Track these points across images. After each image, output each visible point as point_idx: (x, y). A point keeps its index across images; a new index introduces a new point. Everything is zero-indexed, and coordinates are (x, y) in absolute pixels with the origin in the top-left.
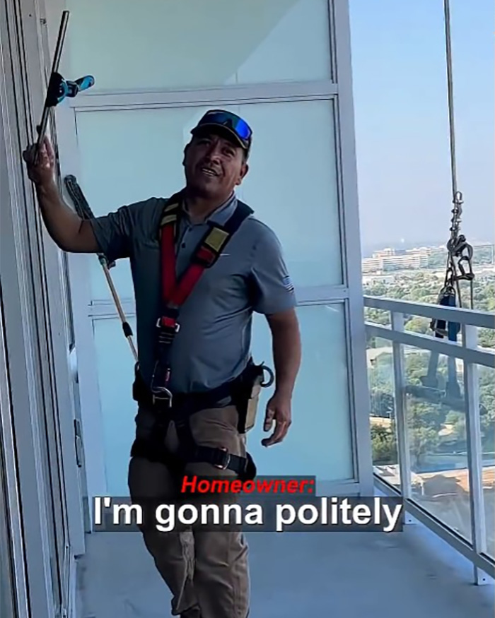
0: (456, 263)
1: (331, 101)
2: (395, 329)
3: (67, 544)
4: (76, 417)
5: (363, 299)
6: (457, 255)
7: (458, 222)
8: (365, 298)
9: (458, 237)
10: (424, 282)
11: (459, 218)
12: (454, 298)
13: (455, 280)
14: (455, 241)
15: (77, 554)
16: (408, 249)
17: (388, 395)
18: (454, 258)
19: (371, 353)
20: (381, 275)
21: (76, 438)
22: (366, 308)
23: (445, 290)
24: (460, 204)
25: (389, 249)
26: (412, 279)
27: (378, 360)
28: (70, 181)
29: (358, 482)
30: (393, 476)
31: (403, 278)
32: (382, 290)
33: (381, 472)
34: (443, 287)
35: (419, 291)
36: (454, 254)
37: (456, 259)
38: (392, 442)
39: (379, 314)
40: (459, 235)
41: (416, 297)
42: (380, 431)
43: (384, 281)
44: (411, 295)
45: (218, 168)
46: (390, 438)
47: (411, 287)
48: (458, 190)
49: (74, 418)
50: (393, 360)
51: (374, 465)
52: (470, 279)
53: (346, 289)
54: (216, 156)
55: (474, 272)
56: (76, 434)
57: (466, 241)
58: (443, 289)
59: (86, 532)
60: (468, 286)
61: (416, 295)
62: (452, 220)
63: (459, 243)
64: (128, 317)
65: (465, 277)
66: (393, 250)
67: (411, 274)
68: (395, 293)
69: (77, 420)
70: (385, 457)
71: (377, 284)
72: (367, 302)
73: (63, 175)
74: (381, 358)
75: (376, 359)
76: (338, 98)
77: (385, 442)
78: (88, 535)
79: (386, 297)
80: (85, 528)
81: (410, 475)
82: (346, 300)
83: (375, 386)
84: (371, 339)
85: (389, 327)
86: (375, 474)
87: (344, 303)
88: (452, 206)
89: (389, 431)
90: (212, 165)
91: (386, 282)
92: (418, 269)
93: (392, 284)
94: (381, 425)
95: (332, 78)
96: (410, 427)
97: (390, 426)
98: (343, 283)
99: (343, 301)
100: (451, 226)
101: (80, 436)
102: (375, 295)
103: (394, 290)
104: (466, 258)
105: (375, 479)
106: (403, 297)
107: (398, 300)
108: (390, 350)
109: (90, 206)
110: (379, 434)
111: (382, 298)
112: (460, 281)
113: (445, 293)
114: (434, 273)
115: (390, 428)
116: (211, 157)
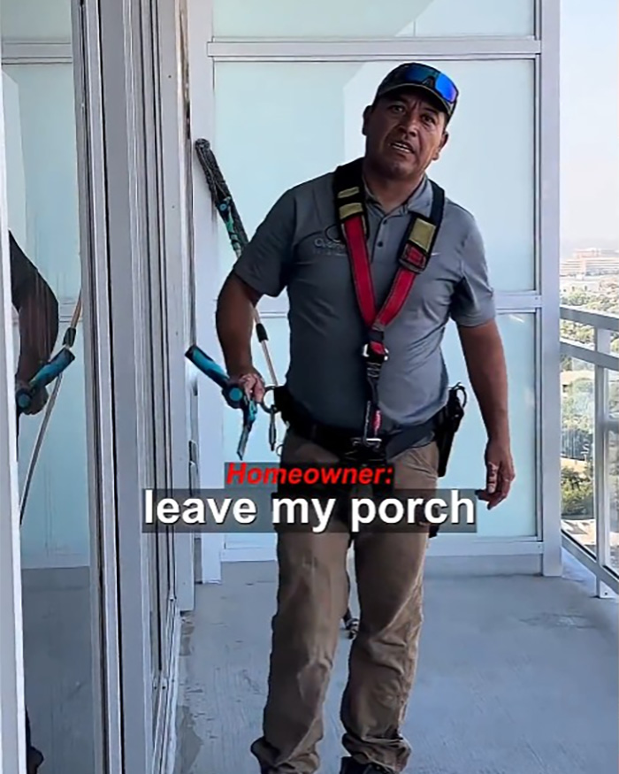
1: (532, 61)
2: (599, 350)
3: (172, 597)
4: (192, 438)
5: (559, 311)
8: (561, 308)
15: (183, 610)
17: (583, 431)
19: (565, 377)
20: (583, 280)
21: (190, 464)
22: (562, 321)
25: (595, 249)
27: (574, 386)
28: (202, 146)
29: (542, 541)
30: (585, 533)
31: (611, 285)
32: (583, 298)
33: (571, 529)
38: (586, 490)
39: (577, 328)
42: (571, 477)
43: (586, 288)
45: (414, 141)
46: (583, 486)
49: (189, 439)
50: (594, 387)
51: (563, 518)
53: (539, 297)
54: (414, 127)
56: (191, 459)
59: (195, 583)
64: (264, 317)
66: (600, 250)
68: (599, 303)
69: (193, 441)
70: (576, 510)
71: (576, 291)
72: (564, 314)
73: (194, 139)
74: (578, 383)
75: (571, 385)
76: (540, 58)
77: (576, 490)
78: (198, 586)
79: (587, 307)
80: (195, 579)
81: (608, 534)
82: (538, 311)
83: (568, 419)
84: (566, 360)
85: (590, 346)
86: (563, 531)
87: (535, 313)
89: (582, 476)
90: (407, 138)
91: (589, 289)
93: (595, 292)
94: (573, 469)
95: (535, 34)
96: (611, 474)
97: (584, 470)
98: (535, 289)
99: (534, 311)
101: (195, 462)
102: (574, 305)
103: (598, 299)
105: (563, 537)
106: (608, 310)
107: (602, 313)
108: (591, 375)
109: (225, 178)
110: (570, 480)
111: (583, 309)
115: (584, 473)
116: (407, 126)
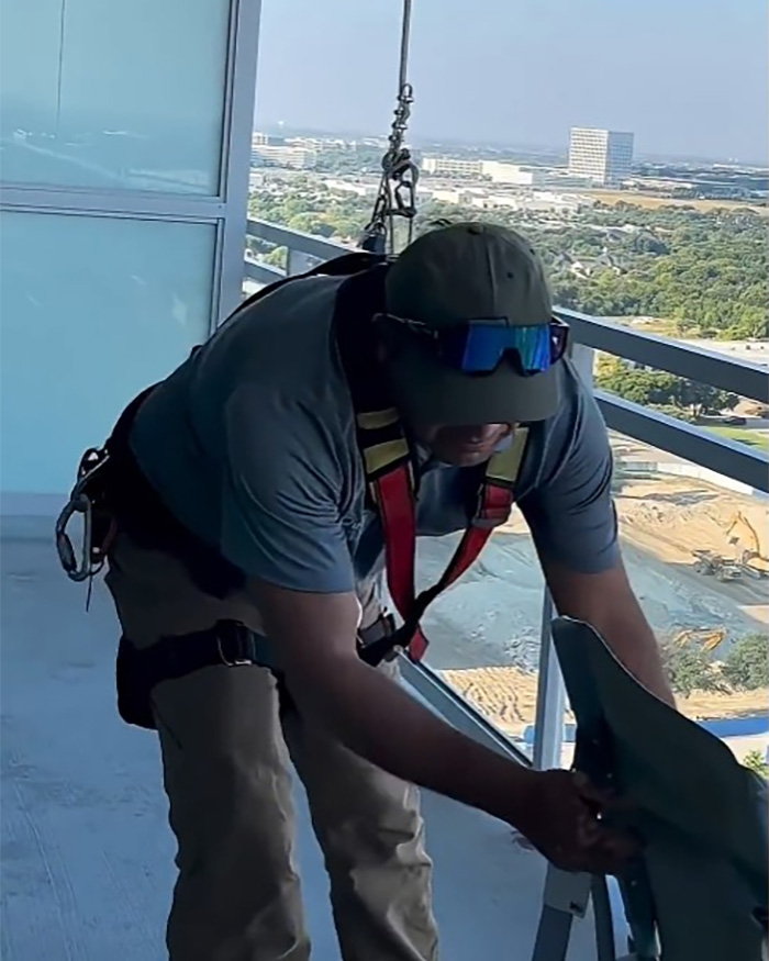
0: (392, 188)
5: (246, 223)
6: (395, 178)
7: (403, 129)
8: (249, 222)
9: (400, 153)
10: (306, 191)
11: (403, 123)
12: (384, 241)
13: (388, 214)
14: (394, 157)
16: (288, 137)
18: (391, 181)
23: (371, 227)
24: (409, 102)
25: (260, 134)
26: (290, 184)
31: (277, 181)
34: (369, 222)
35: (297, 205)
36: (390, 174)
37: (393, 184)
40: (402, 147)
41: (291, 212)
44: (286, 208)
47: (285, 196)
48: (407, 82)
52: (410, 216)
53: (223, 205)
55: (416, 207)
57: (411, 160)
58: (369, 225)
60: (370, 205)
61: (292, 209)
62: (394, 125)
63: (399, 160)
65: (403, 212)
66: (266, 136)
67: (287, 175)
68: (260, 201)
72: (251, 227)
82: (221, 222)
87: (216, 225)
88: (396, 105)
92: (300, 170)
93: (258, 187)
98: (218, 195)
99: (215, 221)
100: (391, 134)
103: (260, 197)
104: (408, 184)
112: (396, 217)
113: (370, 233)
114: (324, 179)
